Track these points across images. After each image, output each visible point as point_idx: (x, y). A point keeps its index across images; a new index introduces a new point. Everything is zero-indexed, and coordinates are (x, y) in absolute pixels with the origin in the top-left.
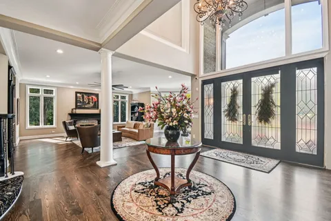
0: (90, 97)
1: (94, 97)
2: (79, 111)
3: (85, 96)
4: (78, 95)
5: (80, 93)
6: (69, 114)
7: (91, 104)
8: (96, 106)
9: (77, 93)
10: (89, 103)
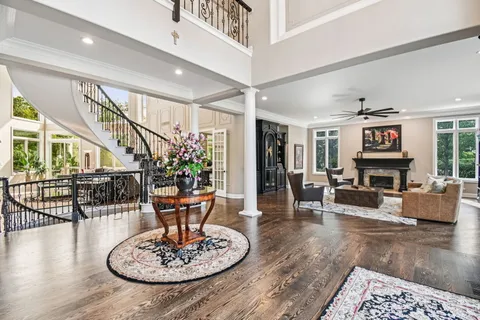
0: (385, 133)
1: (392, 132)
2: (367, 156)
3: (377, 133)
4: (367, 132)
5: (369, 129)
6: (354, 159)
7: (388, 144)
8: (396, 146)
9: (364, 129)
10: (383, 143)
